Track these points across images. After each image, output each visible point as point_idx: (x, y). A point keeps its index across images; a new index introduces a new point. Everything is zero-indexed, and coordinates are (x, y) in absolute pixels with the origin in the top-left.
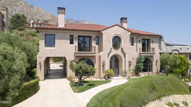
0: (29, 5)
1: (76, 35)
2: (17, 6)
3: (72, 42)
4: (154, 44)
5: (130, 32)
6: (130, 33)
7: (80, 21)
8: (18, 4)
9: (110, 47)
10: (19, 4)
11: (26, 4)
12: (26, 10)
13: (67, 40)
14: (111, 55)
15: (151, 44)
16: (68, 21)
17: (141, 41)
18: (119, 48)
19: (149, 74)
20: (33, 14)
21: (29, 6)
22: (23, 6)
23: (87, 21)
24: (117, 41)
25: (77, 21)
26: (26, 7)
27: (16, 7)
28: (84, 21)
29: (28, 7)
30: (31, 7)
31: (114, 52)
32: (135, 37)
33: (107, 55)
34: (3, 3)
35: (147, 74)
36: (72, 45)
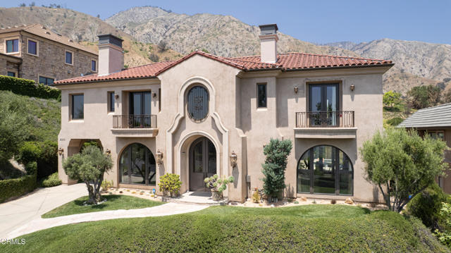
0: (247, 27)
1: (118, 92)
2: (226, 33)
5: (236, 67)
6: (237, 72)
7: (367, 44)
8: (228, 29)
9: (179, 115)
10: (230, 29)
11: (241, 26)
12: (241, 38)
15: (346, 97)
16: (333, 49)
18: (205, 116)
19: (334, 202)
20: (254, 44)
21: (248, 30)
22: (235, 33)
23: (387, 39)
25: (358, 45)
26: (241, 33)
27: (224, 36)
28: (378, 42)
29: (245, 32)
30: (251, 31)
31: (193, 128)
32: (269, 79)
34: (204, 34)
35: (329, 202)
36: (112, 114)
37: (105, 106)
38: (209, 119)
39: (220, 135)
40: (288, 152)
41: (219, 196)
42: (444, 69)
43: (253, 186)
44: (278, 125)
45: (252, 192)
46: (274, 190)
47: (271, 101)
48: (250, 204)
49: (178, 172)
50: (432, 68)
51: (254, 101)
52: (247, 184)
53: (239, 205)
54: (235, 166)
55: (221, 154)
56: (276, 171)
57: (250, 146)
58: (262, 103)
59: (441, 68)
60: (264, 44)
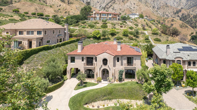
1: (85, 57)
3: (83, 61)
4: (136, 60)
5: (113, 55)
6: (113, 57)
9: (101, 65)
13: (81, 59)
14: (102, 69)
15: (134, 61)
17: (126, 59)
24: (105, 61)
31: (104, 67)
32: (120, 57)
33: (99, 69)
35: (131, 81)
36: (83, 62)
37: (81, 60)
38: (107, 65)
39: (110, 69)
40: (123, 72)
41: (110, 81)
42: (181, 3)
43: (116, 78)
44: (121, 65)
45: (116, 80)
46: (120, 80)
47: (120, 61)
48: (116, 83)
49: (100, 77)
50: (177, 2)
51: (116, 61)
52: (115, 78)
53: (114, 83)
54: (113, 75)
55: (110, 73)
56: (121, 76)
57: (116, 70)
58: (118, 61)
59: (180, 3)
60: (118, 46)
